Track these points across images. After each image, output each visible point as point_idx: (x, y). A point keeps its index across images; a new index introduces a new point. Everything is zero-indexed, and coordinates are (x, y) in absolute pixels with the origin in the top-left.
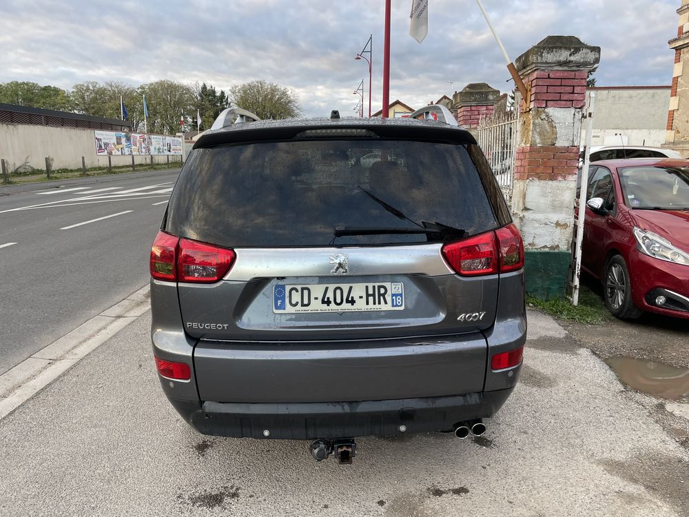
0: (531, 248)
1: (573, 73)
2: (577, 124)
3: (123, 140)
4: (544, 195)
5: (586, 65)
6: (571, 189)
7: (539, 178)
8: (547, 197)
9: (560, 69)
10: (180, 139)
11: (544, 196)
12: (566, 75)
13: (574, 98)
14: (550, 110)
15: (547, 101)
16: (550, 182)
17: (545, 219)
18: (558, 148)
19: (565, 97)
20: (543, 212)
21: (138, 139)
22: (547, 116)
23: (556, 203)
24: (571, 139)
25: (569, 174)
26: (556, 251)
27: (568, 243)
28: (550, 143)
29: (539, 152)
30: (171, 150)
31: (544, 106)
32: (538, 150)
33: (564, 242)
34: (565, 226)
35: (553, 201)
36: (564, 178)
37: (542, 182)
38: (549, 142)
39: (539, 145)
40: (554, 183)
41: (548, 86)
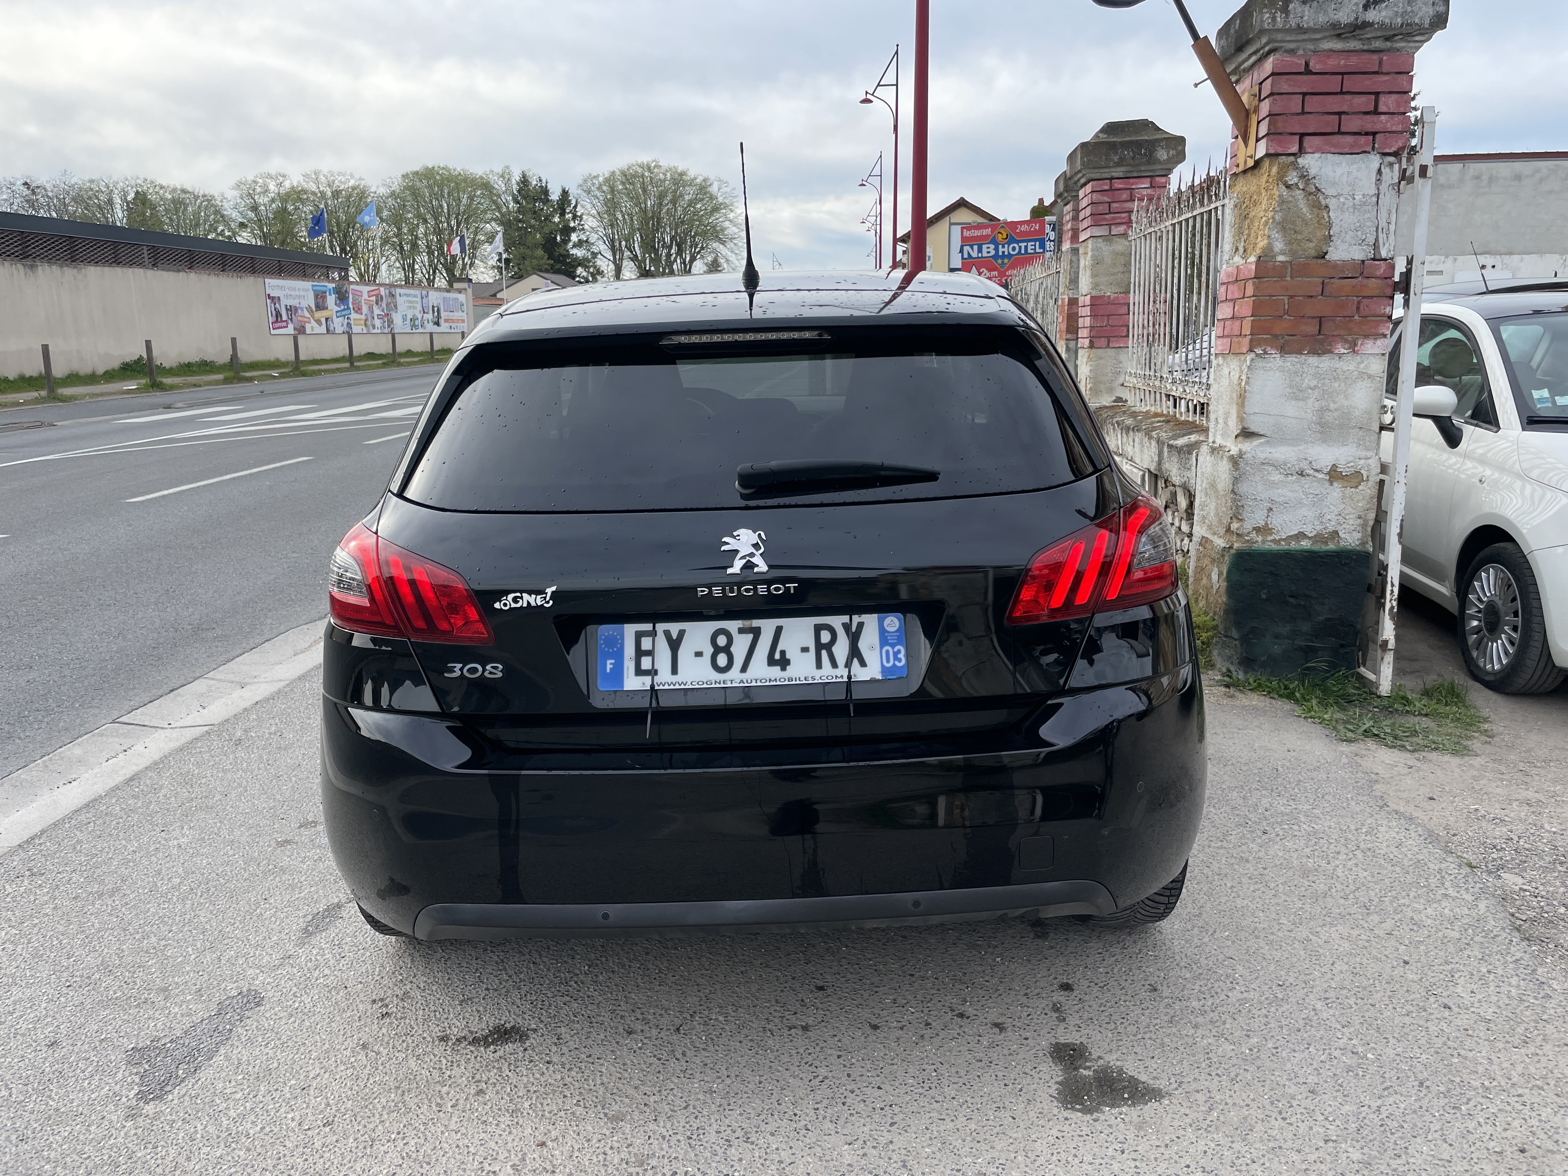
0: (1260, 539)
1: (1375, 57)
2: (1388, 198)
3: (331, 300)
4: (1297, 394)
5: (1409, 34)
6: (1370, 377)
7: (1284, 350)
8: (1304, 399)
9: (1338, 45)
10: (462, 297)
11: (1297, 399)
12: (1354, 62)
13: (1378, 127)
14: (1311, 162)
15: (1302, 136)
16: (1313, 360)
17: (1299, 460)
18: (1335, 265)
19: (1352, 124)
20: (1295, 440)
21: (365, 296)
22: (1302, 177)
23: (1329, 417)
24: (1371, 240)
25: (1366, 336)
26: (1331, 546)
27: (1364, 526)
28: (1313, 253)
29: (1282, 276)
30: (442, 321)
31: (1295, 149)
32: (1280, 271)
33: (1353, 522)
34: (1355, 478)
35: (1322, 411)
36: (1353, 347)
37: (1292, 359)
38: (1311, 248)
39: (1281, 258)
40: (1324, 363)
41: (1304, 94)
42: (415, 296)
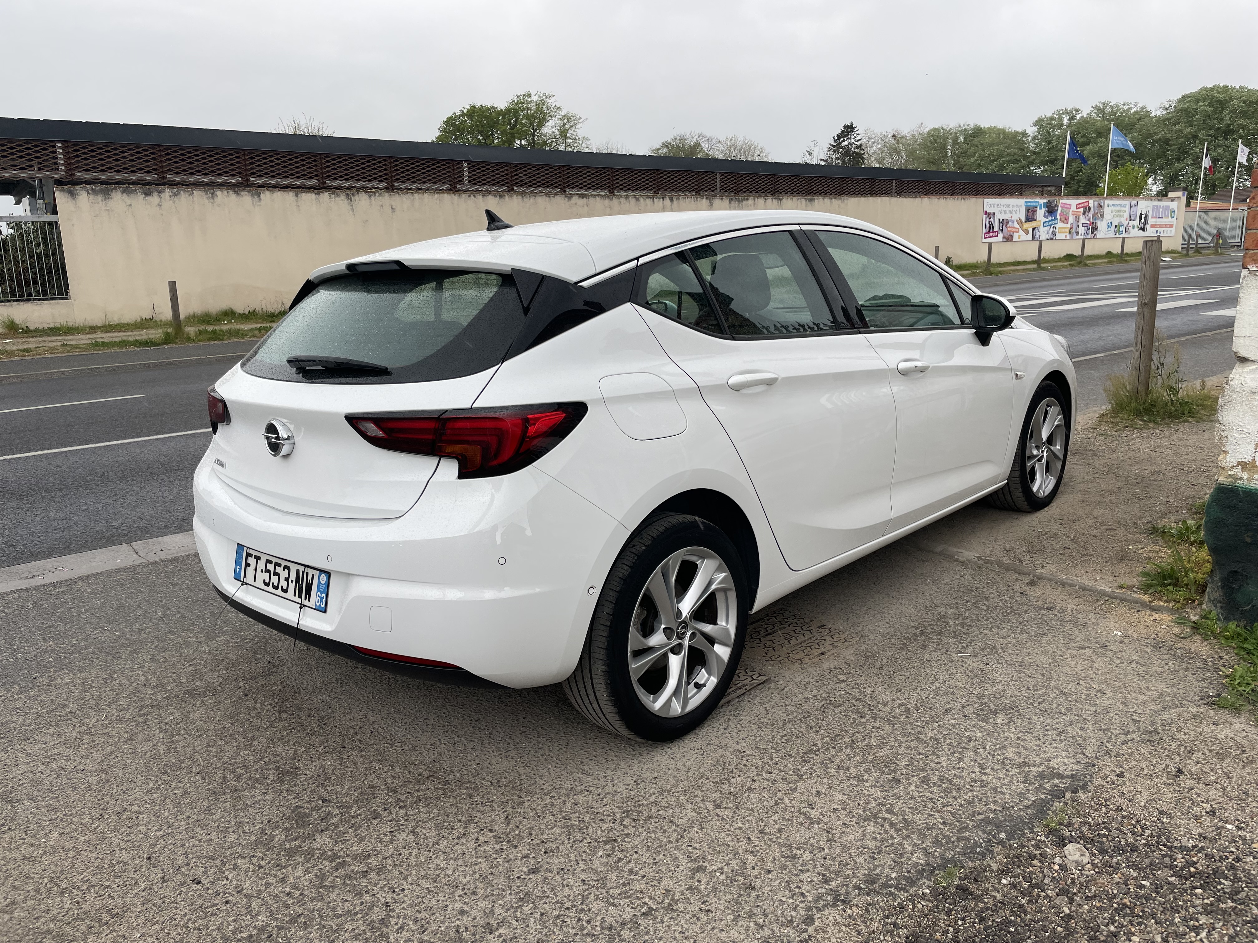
3: (1041, 213)
10: (1174, 205)
21: (1074, 208)
30: (1148, 227)
42: (1125, 206)
